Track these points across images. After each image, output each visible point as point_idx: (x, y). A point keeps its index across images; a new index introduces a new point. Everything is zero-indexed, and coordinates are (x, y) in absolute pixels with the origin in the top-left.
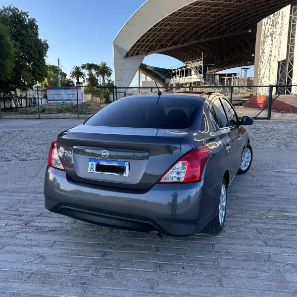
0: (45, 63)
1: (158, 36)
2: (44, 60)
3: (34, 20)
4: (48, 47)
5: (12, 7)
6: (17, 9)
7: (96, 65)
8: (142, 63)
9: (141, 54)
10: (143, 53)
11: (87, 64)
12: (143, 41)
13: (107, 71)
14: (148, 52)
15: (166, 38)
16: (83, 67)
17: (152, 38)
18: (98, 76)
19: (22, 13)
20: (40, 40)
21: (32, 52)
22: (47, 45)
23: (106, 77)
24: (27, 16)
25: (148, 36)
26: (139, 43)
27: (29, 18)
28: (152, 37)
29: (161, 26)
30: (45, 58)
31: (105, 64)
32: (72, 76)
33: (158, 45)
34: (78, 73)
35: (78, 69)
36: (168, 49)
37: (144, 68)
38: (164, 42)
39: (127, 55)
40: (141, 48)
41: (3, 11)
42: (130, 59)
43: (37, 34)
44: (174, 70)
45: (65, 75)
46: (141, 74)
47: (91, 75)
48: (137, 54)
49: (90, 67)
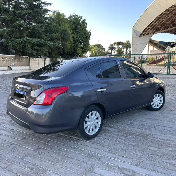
0: (89, 43)
1: (162, 22)
2: (88, 42)
3: (85, 20)
4: (91, 34)
5: (75, 14)
6: (77, 15)
7: (122, 42)
8: (151, 39)
9: (150, 34)
10: (151, 33)
11: (117, 42)
12: (151, 26)
13: (129, 45)
14: (155, 32)
15: (168, 23)
16: (114, 44)
17: (158, 24)
18: (124, 48)
19: (79, 17)
20: (87, 31)
21: (82, 37)
22: (90, 33)
23: (128, 49)
24: (82, 18)
25: (155, 22)
26: (149, 27)
27: (83, 19)
28: (158, 22)
29: (164, 15)
30: (89, 40)
31: (128, 41)
32: (109, 50)
33: (162, 27)
34: (112, 48)
35: (112, 45)
36: (169, 29)
37: (152, 42)
38: (167, 25)
39: (141, 35)
40: (150, 30)
41: (70, 17)
42: (143, 38)
43: (86, 27)
44: (172, 43)
45: (104, 49)
46: (150, 46)
47: (118, 48)
48: (148, 34)
49: (119, 43)
